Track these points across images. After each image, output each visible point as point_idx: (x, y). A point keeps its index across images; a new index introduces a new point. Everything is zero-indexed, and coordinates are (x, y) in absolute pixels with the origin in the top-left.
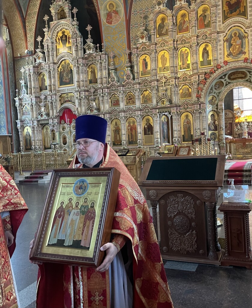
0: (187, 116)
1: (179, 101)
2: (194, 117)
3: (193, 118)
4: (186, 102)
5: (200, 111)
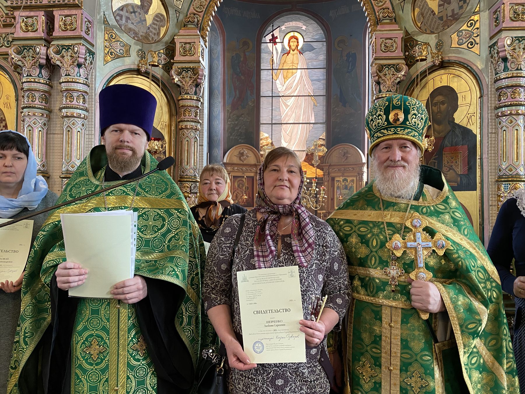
5: (47, 56)
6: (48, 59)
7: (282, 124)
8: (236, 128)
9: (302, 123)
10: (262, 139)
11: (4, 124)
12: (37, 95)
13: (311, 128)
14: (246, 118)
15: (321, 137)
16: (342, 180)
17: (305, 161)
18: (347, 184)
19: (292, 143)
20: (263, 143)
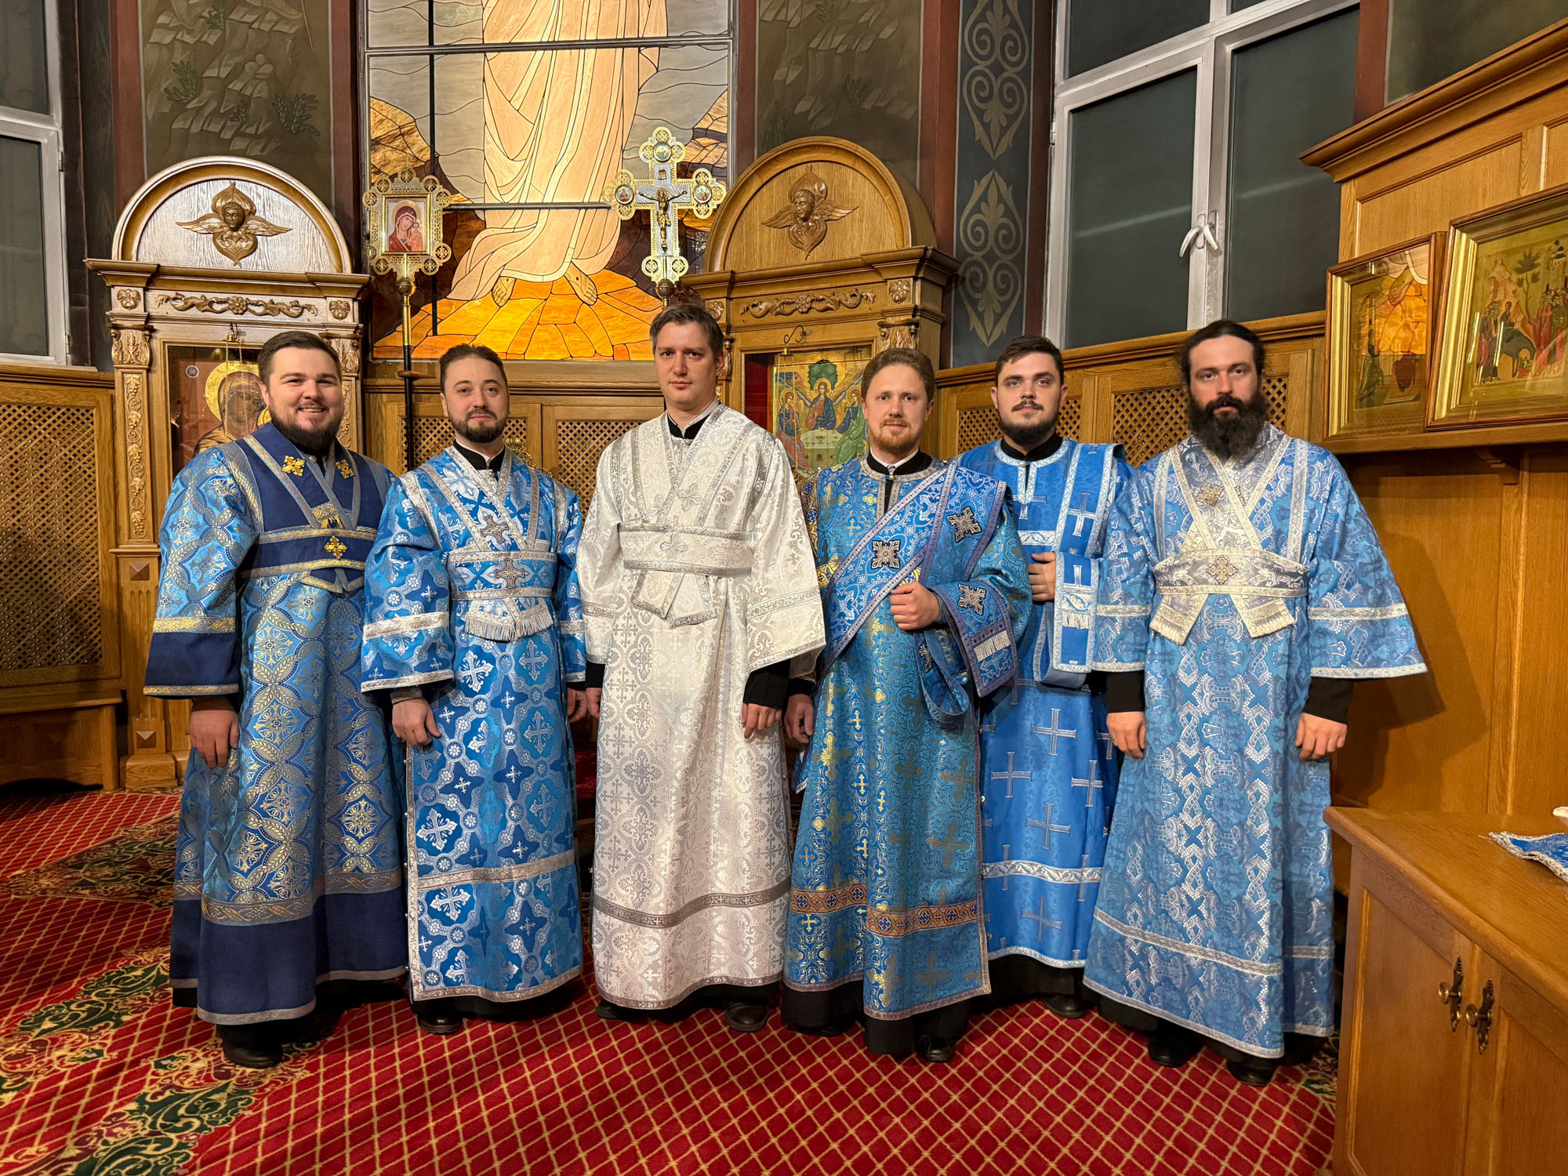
7: (484, 49)
8: (212, 72)
9: (598, 44)
10: (376, 143)
13: (648, 70)
14: (270, 16)
15: (704, 125)
16: (804, 373)
17: (614, 266)
18: (831, 394)
19: (542, 161)
20: (386, 163)
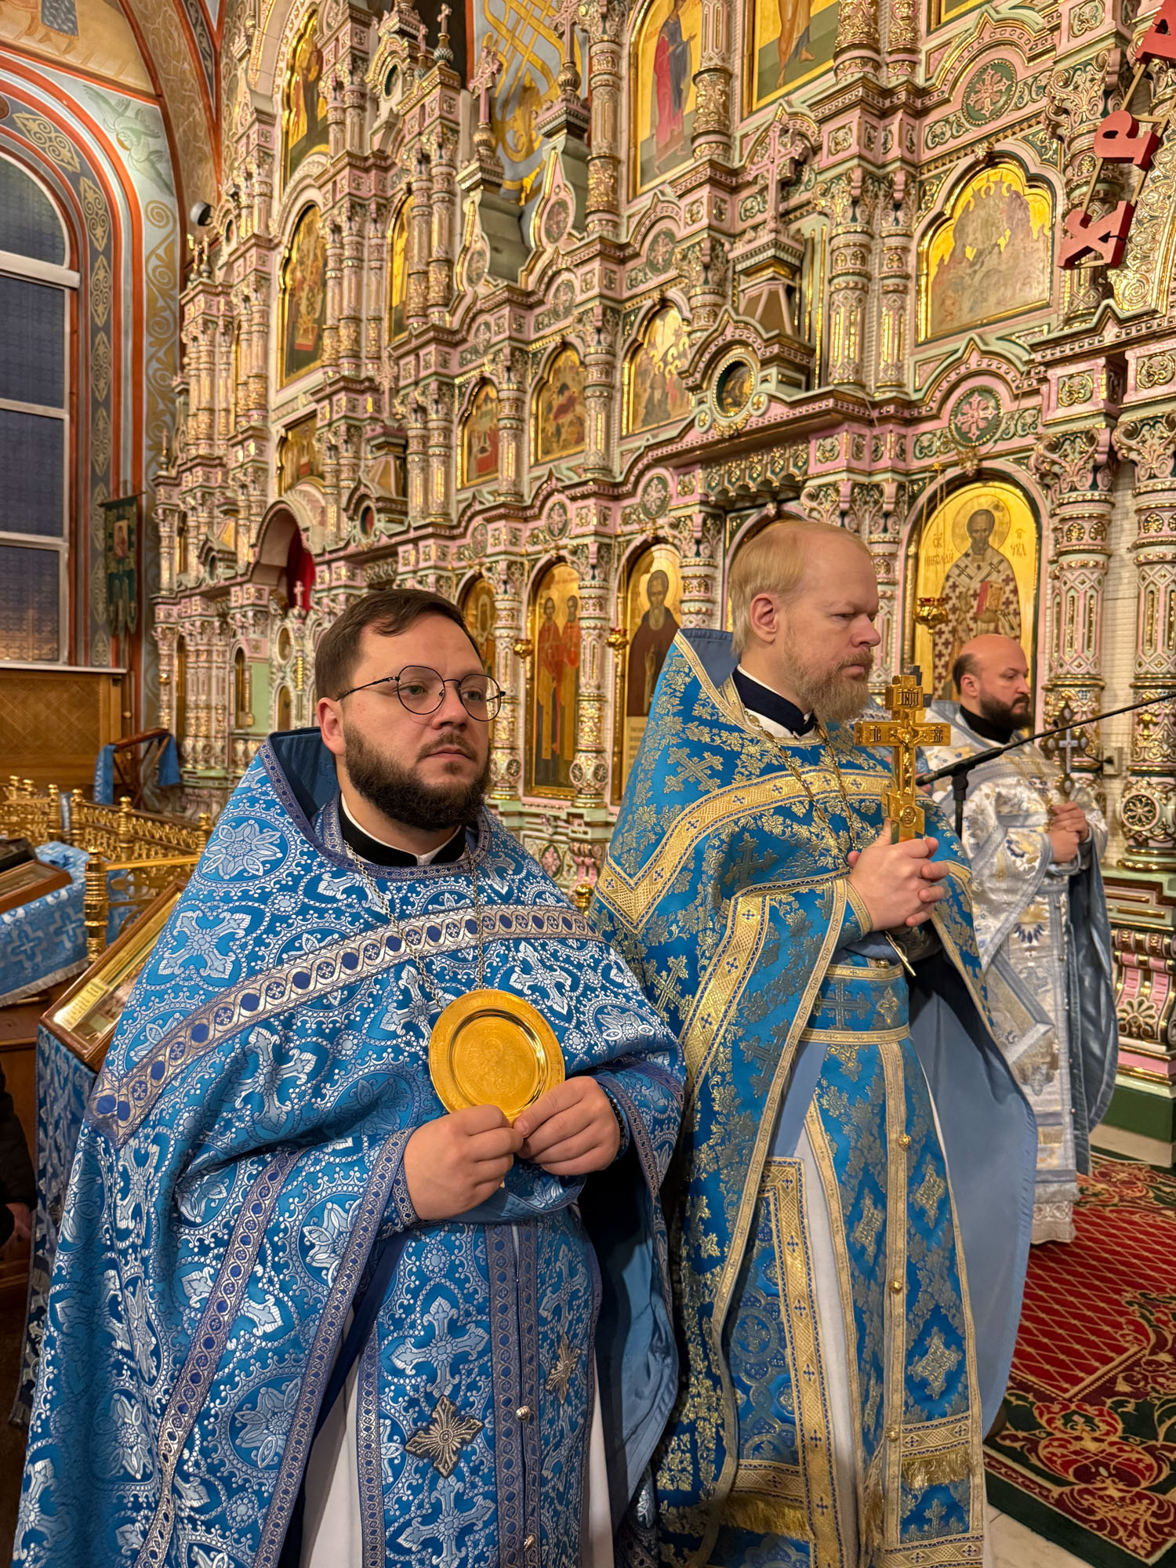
0: (981, 522)
1: (909, 363)
2: (1048, 524)
3: (1040, 538)
4: (974, 362)
5: (1111, 447)
6: (1112, 452)
11: (1011, 585)
12: (1087, 525)
